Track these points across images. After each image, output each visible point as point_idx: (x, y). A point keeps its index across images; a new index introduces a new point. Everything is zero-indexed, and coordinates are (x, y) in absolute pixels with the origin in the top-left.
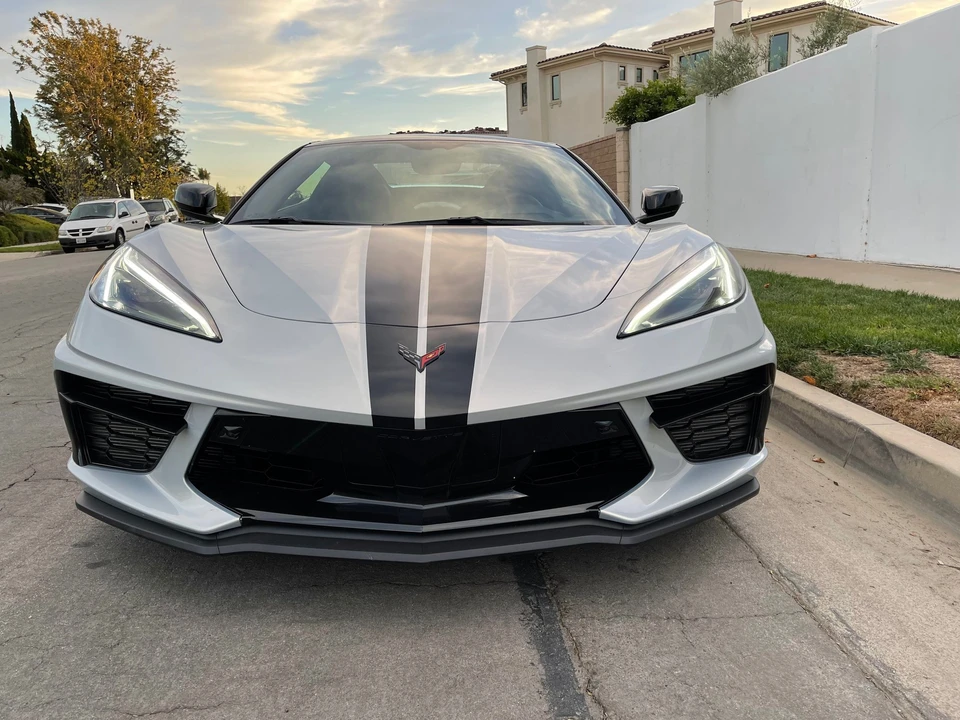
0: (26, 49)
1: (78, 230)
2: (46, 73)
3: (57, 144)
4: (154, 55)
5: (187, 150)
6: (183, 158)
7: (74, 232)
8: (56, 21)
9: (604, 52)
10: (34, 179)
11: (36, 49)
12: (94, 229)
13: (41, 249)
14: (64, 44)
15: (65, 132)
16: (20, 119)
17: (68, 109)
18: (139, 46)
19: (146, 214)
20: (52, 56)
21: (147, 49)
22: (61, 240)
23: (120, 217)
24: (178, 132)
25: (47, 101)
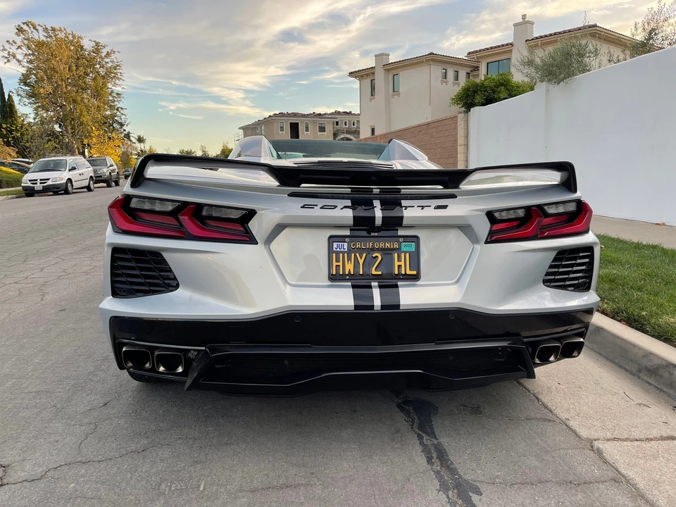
0: (12, 47)
1: (37, 180)
2: (26, 64)
3: (32, 116)
4: (108, 55)
5: (127, 122)
6: (125, 127)
7: (34, 181)
8: (34, 28)
9: (433, 59)
10: (8, 140)
11: (19, 47)
12: (48, 179)
13: (8, 193)
14: (40, 45)
15: (39, 107)
16: (7, 97)
17: (42, 90)
18: (97, 48)
19: (91, 168)
20: (31, 53)
21: (103, 51)
22: (23, 187)
23: (70, 170)
24: (122, 108)
25: (26, 84)
